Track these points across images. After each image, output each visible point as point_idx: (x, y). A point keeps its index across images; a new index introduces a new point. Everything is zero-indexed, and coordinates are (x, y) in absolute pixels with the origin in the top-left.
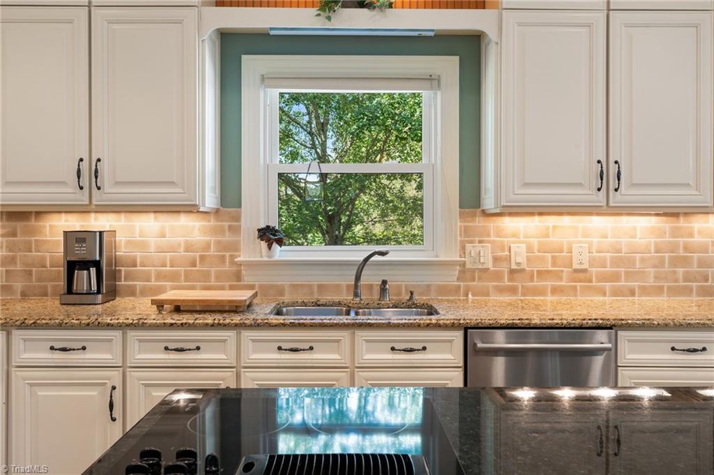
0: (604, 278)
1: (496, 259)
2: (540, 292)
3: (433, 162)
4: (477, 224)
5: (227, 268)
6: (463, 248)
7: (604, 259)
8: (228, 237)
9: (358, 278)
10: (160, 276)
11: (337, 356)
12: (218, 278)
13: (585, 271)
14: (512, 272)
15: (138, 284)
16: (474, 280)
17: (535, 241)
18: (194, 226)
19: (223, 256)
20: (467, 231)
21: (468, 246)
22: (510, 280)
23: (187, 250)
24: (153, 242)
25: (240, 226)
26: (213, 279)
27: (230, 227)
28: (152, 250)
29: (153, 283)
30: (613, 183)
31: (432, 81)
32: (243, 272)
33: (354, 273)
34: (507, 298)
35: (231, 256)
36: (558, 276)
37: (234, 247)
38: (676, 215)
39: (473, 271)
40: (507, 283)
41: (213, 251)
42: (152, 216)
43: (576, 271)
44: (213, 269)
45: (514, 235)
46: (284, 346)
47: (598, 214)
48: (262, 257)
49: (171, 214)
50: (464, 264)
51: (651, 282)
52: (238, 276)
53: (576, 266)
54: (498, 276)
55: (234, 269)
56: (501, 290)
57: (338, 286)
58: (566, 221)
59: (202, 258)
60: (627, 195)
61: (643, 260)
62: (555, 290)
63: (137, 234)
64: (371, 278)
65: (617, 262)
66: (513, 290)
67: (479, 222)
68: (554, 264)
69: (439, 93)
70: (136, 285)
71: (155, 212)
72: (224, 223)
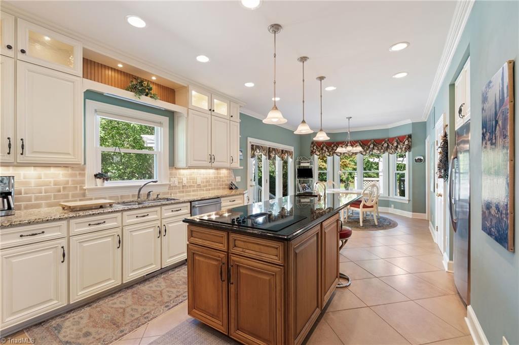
0: (204, 187)
1: (179, 183)
2: (190, 192)
3: (160, 150)
4: (173, 172)
5: (78, 192)
6: (170, 179)
7: (204, 181)
8: (78, 178)
9: (140, 191)
10: (37, 198)
11: (156, 216)
12: (73, 197)
13: (200, 185)
14: (183, 186)
15: (23, 204)
16: (172, 189)
17: (188, 177)
18: (59, 173)
19: (77, 187)
20: (171, 174)
21: (171, 179)
22: (183, 189)
23: (55, 185)
24: (33, 182)
25: (85, 173)
26: (70, 197)
27: (80, 174)
28: (33, 186)
29: (33, 202)
30: (213, 161)
31: (160, 124)
32: (87, 193)
33: (138, 190)
34: (182, 194)
35: (81, 186)
36: (194, 186)
37: (83, 182)
38: (217, 169)
39: (173, 186)
40: (182, 190)
41: (70, 184)
42: (32, 168)
43: (198, 185)
44: (70, 193)
45: (184, 175)
46: (138, 215)
47: (203, 169)
48: (97, 185)
49: (45, 168)
50: (170, 185)
51: (213, 187)
52: (84, 195)
53: (198, 184)
54: (179, 188)
55: (82, 192)
56: (180, 192)
57: (129, 195)
58: (196, 170)
59: (64, 188)
60: (215, 164)
61: (212, 181)
62: (193, 191)
63: (22, 178)
64: (144, 192)
65: (207, 182)
66: (183, 192)
67: (174, 171)
68: (193, 183)
69: (162, 129)
70: (21, 205)
71: (34, 166)
72: (76, 172)
